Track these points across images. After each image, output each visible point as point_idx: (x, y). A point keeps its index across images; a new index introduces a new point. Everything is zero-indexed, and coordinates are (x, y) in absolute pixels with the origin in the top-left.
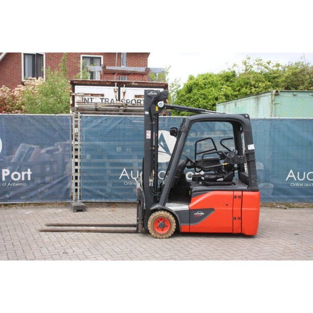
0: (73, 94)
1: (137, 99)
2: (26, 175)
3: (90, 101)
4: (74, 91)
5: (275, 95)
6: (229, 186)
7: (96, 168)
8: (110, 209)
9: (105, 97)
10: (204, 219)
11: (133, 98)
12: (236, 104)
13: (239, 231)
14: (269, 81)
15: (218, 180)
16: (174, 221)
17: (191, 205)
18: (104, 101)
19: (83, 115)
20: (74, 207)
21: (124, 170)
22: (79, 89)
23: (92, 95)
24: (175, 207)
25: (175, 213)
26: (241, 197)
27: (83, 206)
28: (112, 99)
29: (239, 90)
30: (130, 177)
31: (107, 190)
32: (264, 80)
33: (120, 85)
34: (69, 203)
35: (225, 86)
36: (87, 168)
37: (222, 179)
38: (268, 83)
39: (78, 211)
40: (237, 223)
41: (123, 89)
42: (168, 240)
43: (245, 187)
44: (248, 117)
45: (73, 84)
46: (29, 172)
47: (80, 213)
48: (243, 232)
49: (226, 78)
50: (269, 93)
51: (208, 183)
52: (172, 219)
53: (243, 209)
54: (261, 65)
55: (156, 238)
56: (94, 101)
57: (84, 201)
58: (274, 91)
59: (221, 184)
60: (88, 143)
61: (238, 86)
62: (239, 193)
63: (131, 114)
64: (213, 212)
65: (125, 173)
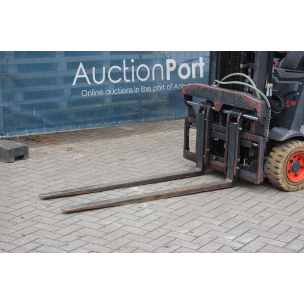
21: (81, 66)
57: (8, 136)
65: (81, 73)
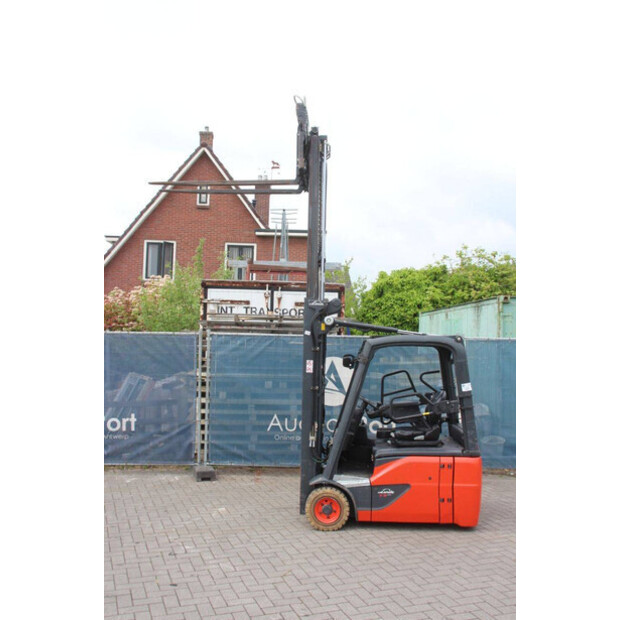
0: (205, 301)
1: (298, 308)
2: (129, 424)
3: (229, 310)
4: (206, 297)
5: (504, 303)
6: (434, 449)
7: (233, 412)
8: (253, 477)
9: (251, 306)
10: (394, 501)
11: (292, 306)
12: (447, 315)
13: (450, 521)
14: (496, 281)
15: (416, 438)
16: (347, 504)
17: (373, 479)
18: (249, 310)
19: (215, 333)
20: (198, 473)
21: (275, 417)
22: (213, 294)
23: (232, 302)
24: (348, 481)
25: (348, 491)
26: (453, 466)
27: (211, 472)
28: (262, 309)
29: (453, 294)
30: (284, 427)
31: (249, 446)
32: (488, 278)
33: (274, 287)
34: (192, 466)
35: (432, 288)
36: (219, 412)
37: (422, 437)
38: (495, 284)
39: (203, 479)
40: (446, 507)
41: (277, 294)
42: (336, 534)
43: (458, 450)
44: (461, 341)
45: (205, 286)
46: (133, 419)
47: (207, 483)
48: (455, 522)
49: (433, 276)
50: (495, 301)
51: (400, 442)
52: (344, 500)
53: (455, 485)
54: (483, 257)
55: (318, 530)
56: (235, 311)
57: (213, 464)
58: (502, 298)
59: (420, 445)
60: (220, 375)
61: (450, 288)
62: (450, 460)
63: (287, 332)
64: (407, 491)
65: (275, 422)
